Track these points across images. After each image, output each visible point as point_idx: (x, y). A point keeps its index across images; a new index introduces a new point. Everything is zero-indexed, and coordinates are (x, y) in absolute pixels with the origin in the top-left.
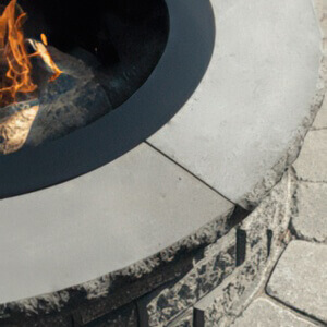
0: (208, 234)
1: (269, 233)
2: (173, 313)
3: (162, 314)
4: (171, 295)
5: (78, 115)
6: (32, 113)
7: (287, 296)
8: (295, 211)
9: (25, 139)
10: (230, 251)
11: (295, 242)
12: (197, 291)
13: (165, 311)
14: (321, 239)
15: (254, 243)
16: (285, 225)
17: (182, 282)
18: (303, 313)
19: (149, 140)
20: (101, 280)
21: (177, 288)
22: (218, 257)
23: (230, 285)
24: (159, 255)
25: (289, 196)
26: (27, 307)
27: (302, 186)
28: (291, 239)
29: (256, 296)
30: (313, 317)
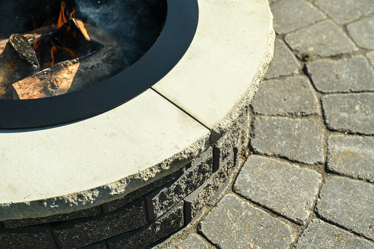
0: (193, 151)
1: (235, 150)
2: (170, 204)
3: (163, 205)
4: (169, 192)
5: (105, 69)
6: (74, 68)
7: (247, 192)
8: (252, 135)
9: (70, 86)
10: (208, 162)
11: (252, 156)
12: (186, 189)
13: (165, 203)
14: (270, 154)
15: (225, 157)
16: (246, 144)
17: (176, 183)
18: (258, 204)
19: (153, 87)
20: (120, 181)
21: (173, 187)
22: (200, 166)
23: (209, 185)
24: (160, 165)
25: (249, 125)
26: (71, 200)
27: (257, 118)
28: (250, 154)
29: (226, 193)
30: (264, 207)
